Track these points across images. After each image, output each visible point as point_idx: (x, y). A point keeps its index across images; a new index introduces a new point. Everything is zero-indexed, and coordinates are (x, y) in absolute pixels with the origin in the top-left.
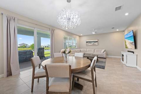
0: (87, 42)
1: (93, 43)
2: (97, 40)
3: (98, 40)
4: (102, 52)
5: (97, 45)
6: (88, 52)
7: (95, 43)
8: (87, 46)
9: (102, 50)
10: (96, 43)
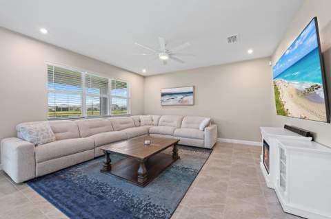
0: (163, 95)
1: (179, 97)
2: (191, 89)
3: (194, 87)
4: (202, 126)
5: (192, 103)
6: (161, 125)
7: (185, 98)
8: (163, 106)
9: (201, 121)
10: (190, 98)
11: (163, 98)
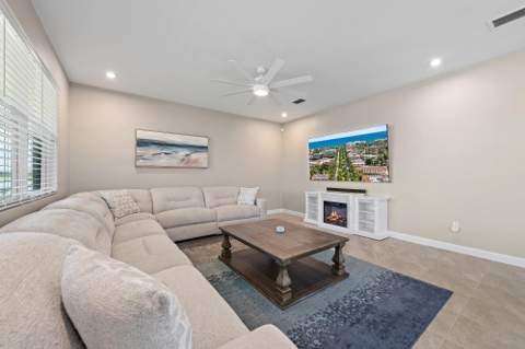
0: (141, 143)
3: (209, 139)
8: (140, 167)
11: (141, 151)
